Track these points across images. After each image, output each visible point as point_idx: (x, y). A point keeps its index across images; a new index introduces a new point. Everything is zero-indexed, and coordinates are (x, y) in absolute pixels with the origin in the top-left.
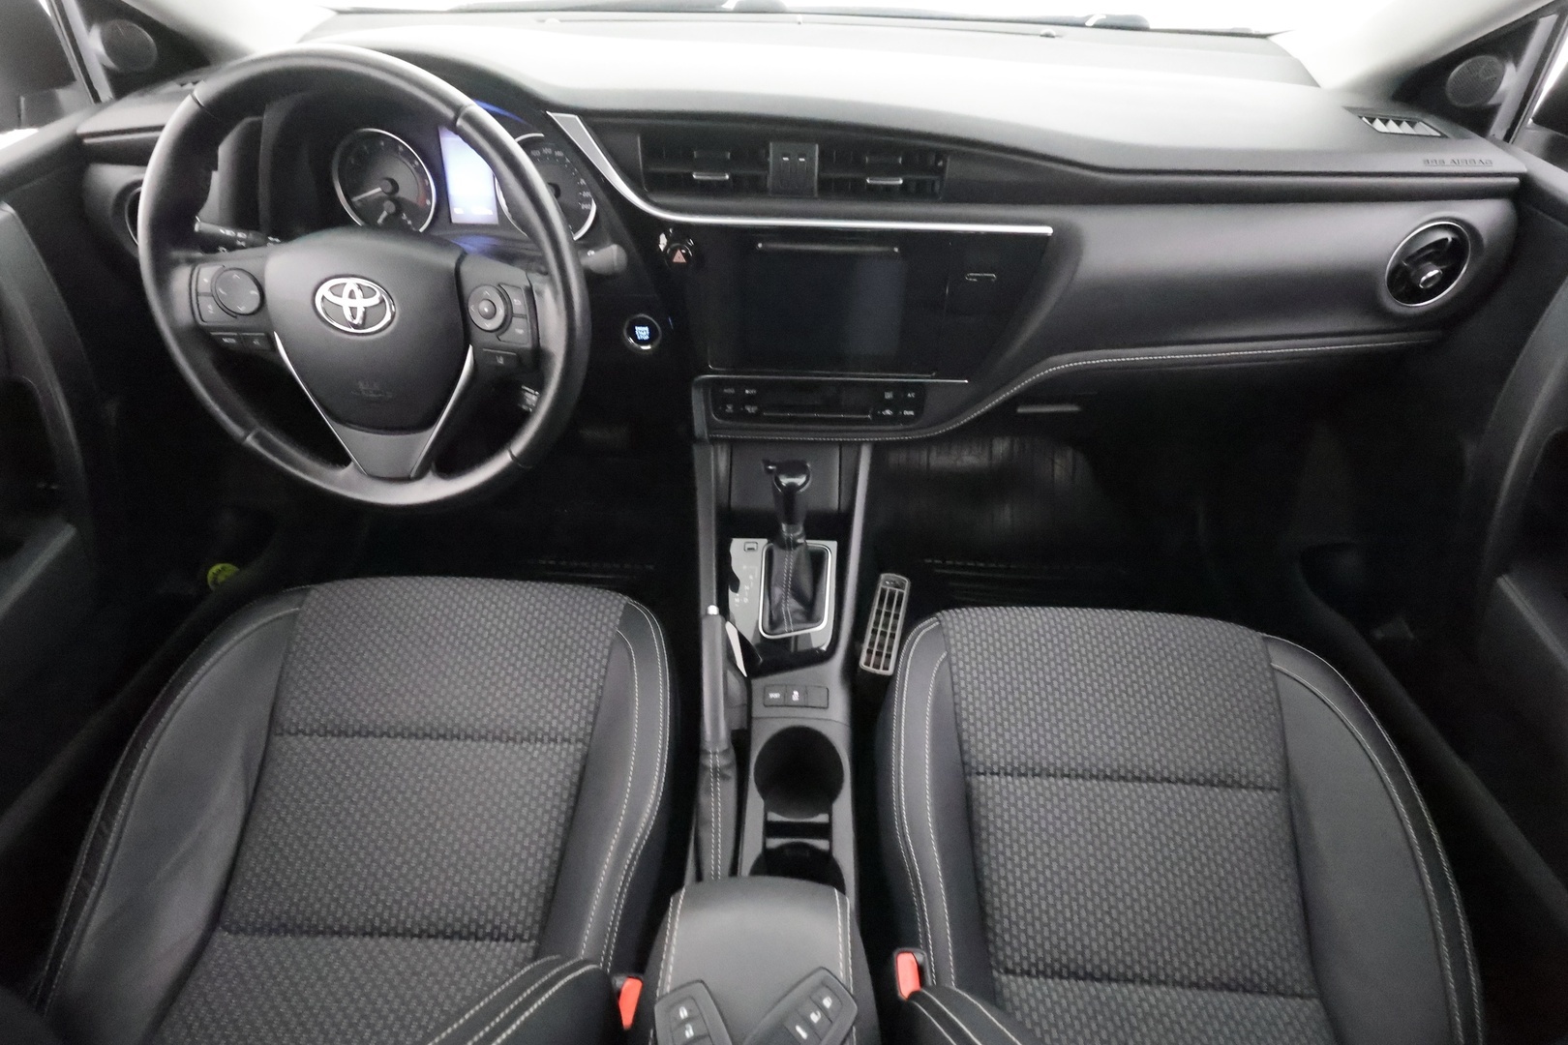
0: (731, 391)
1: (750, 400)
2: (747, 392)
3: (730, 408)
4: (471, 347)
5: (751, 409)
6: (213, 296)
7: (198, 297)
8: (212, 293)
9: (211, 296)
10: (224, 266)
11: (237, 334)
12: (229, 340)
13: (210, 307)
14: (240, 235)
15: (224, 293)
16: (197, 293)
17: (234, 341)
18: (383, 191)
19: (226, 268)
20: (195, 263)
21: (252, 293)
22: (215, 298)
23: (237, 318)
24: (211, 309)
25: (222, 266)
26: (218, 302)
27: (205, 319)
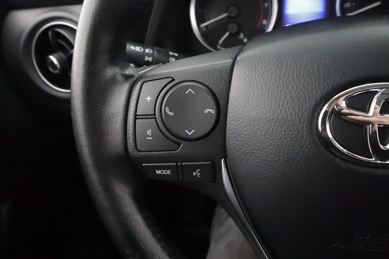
6: (155, 118)
7: (137, 120)
8: (155, 114)
9: (154, 118)
10: (174, 80)
11: (175, 164)
12: (162, 172)
13: (149, 132)
14: (147, 51)
15: (171, 114)
16: (136, 115)
17: (168, 172)
18: (228, 17)
19: (176, 81)
20: (134, 79)
21: (207, 111)
22: (158, 120)
23: (180, 145)
24: (150, 135)
25: (171, 79)
26: (161, 125)
27: (139, 147)
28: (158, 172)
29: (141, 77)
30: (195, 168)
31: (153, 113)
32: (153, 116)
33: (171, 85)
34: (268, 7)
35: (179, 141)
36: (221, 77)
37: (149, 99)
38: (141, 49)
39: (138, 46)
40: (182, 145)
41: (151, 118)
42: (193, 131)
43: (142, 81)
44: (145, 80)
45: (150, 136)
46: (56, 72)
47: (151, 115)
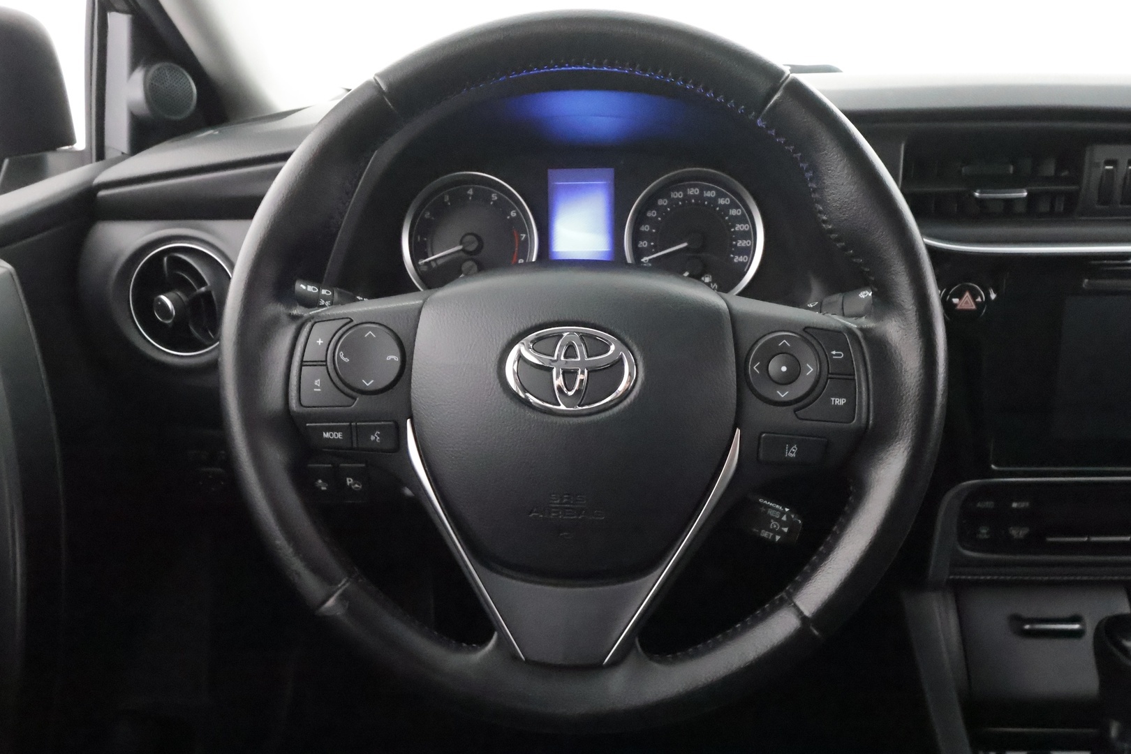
0: (989, 504)
1: (1019, 518)
2: (1015, 505)
3: (984, 532)
4: (738, 431)
5: (1018, 533)
6: (326, 365)
7: (303, 367)
8: (326, 361)
9: (323, 365)
10: (352, 321)
11: (348, 424)
12: (331, 435)
13: (317, 383)
14: (324, 292)
15: (346, 360)
16: (302, 361)
17: (339, 435)
18: (463, 250)
19: (355, 322)
20: (304, 319)
21: (389, 358)
22: (329, 368)
23: (356, 400)
24: (319, 385)
25: (349, 320)
26: (333, 374)
27: (304, 402)
28: (326, 435)
29: (312, 317)
30: (372, 430)
31: (324, 359)
32: (325, 363)
33: (347, 327)
34: (526, 238)
35: (354, 394)
36: (407, 319)
37: (320, 342)
38: (314, 289)
39: (312, 286)
40: (358, 399)
41: (321, 365)
42: (372, 381)
43: (313, 321)
44: (317, 320)
45: (317, 387)
46: (169, 322)
47: (322, 361)
